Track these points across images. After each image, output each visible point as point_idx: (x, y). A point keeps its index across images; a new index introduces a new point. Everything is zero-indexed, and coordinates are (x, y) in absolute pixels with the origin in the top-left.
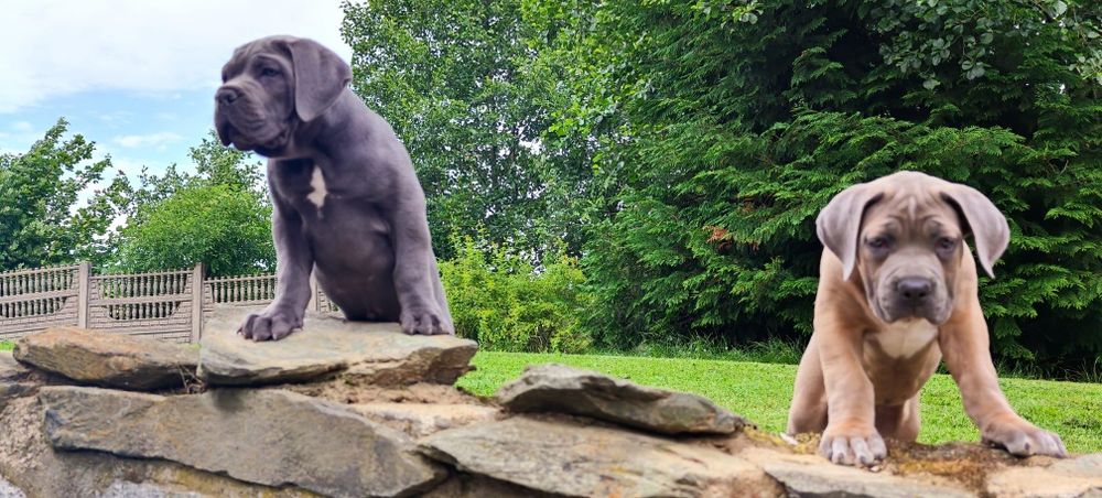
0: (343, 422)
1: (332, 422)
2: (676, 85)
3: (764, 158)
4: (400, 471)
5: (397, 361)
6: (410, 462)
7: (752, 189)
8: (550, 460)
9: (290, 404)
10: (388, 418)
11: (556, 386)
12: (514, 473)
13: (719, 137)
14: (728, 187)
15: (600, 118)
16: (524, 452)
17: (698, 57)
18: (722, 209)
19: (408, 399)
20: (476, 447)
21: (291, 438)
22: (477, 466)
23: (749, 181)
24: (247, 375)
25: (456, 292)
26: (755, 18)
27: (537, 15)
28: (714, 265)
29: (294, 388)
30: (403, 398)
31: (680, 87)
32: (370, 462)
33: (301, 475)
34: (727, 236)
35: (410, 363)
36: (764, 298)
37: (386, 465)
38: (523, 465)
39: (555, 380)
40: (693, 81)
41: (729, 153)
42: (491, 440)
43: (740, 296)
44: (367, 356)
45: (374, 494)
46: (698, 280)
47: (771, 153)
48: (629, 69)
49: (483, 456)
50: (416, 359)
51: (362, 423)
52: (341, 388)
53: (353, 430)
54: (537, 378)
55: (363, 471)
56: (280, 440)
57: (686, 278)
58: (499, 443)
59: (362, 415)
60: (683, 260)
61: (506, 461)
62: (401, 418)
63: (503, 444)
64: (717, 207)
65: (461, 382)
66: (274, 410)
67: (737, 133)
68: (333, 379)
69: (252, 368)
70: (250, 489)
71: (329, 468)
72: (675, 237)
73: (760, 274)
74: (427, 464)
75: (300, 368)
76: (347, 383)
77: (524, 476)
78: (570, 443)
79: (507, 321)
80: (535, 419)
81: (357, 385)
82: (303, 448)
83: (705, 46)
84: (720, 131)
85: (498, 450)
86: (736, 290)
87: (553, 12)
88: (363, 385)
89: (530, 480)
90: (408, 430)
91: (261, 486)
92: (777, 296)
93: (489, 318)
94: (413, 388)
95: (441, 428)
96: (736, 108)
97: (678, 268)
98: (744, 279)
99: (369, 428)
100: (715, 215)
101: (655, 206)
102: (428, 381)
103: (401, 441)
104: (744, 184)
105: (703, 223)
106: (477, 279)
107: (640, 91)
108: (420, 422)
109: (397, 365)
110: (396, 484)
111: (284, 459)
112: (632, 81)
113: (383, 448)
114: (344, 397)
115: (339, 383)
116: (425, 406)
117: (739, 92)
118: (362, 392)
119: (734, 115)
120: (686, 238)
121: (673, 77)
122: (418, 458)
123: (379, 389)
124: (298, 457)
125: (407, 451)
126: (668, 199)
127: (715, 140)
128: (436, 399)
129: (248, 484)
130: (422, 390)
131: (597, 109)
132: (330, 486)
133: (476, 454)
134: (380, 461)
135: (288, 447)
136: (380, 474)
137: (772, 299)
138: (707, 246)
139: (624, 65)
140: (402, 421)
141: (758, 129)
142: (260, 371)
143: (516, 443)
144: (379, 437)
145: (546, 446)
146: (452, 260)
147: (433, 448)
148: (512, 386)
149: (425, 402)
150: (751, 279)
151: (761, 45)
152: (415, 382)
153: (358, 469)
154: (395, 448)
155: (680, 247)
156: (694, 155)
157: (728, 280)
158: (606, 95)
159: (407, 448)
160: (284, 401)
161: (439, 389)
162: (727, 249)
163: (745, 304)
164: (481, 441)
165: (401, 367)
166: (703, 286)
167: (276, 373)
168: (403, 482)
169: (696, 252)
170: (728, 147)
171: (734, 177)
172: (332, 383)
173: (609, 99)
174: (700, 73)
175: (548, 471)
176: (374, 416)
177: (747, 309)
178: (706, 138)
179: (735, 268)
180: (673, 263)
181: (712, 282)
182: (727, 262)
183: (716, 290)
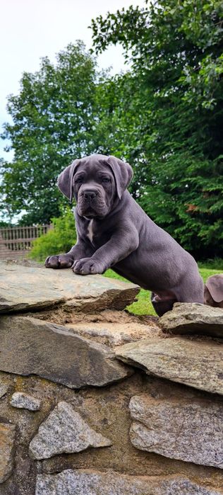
0: (68, 339)
1: (61, 338)
2: (171, 136)
3: (214, 171)
4: (106, 371)
5: (94, 298)
6: (111, 365)
7: (209, 187)
8: (209, 371)
9: (34, 326)
10: (94, 335)
11: (208, 322)
12: (187, 379)
13: (193, 161)
14: (197, 186)
15: (134, 151)
16: (190, 364)
17: (182, 123)
18: (193, 196)
19: (100, 320)
20: (158, 360)
21: (35, 347)
22: (161, 373)
23: (208, 183)
24: (7, 308)
25: (62, 232)
26: (213, 107)
27: (104, 101)
28: (190, 223)
29: (34, 315)
30: (98, 319)
31: (173, 137)
32: (86, 364)
33: (41, 369)
34: (196, 209)
35: (102, 299)
36: (213, 239)
37: (97, 367)
38: (191, 374)
39: (207, 318)
40: (179, 134)
41: (198, 170)
42: (168, 356)
43: (201, 238)
44: (76, 295)
45: (88, 383)
46: (182, 229)
47: (217, 169)
48: (148, 128)
49: (164, 366)
50: (106, 297)
51: (80, 340)
52: (62, 315)
53: (75, 344)
54: (195, 316)
55: (81, 370)
56: (28, 348)
57: (176, 228)
58: (173, 357)
59: (77, 333)
60: (174, 220)
61: (179, 370)
62: (101, 334)
63: (175, 358)
64: (191, 195)
65: (128, 308)
66: (23, 329)
67: (202, 160)
68: (57, 308)
69: (10, 304)
70: (9, 376)
71: (60, 366)
72: (171, 209)
73: (212, 227)
74: (122, 366)
75: (38, 303)
76: (65, 311)
77: (193, 381)
78: (219, 359)
80: (189, 339)
81: (71, 312)
82: (42, 354)
83: (187, 118)
84: (194, 158)
85: (173, 362)
86: (200, 234)
87: (112, 99)
88: (74, 313)
89: (198, 384)
90: (107, 343)
91: (16, 375)
92: (219, 238)
94: (103, 313)
95: (126, 341)
96: (201, 148)
97: (172, 223)
98: (204, 229)
99: (85, 343)
100: (189, 198)
101: (160, 194)
102: (110, 309)
103: (105, 351)
104: (205, 184)
105: (183, 202)
107: (153, 138)
108: (113, 337)
109: (94, 300)
110: (103, 379)
111: (30, 360)
112: (150, 133)
113: (94, 356)
114: (64, 320)
115: (60, 311)
116: (111, 324)
117: (202, 140)
118: (74, 317)
119: (199, 151)
120: (176, 209)
121: (170, 132)
122: (115, 362)
123: (84, 315)
124: (39, 359)
125: (109, 358)
126: (166, 190)
127: (192, 163)
128: (117, 320)
129: (8, 373)
130: (109, 315)
131: (132, 147)
132: (60, 377)
133: (159, 365)
134: (93, 364)
135: (32, 352)
136: (92, 372)
137: (217, 239)
138: (186, 213)
139: (146, 126)
140: (102, 337)
141: (211, 158)
142: (15, 306)
143: (184, 358)
144: (92, 349)
145: (204, 361)
146: (60, 218)
147: (129, 359)
148: (175, 319)
149: (110, 322)
150: (207, 229)
151: (214, 117)
152: (103, 310)
153: (78, 368)
154: (103, 356)
155: (173, 214)
156: (181, 170)
157: (196, 229)
158: (137, 140)
159: (109, 356)
160: (30, 324)
161: (118, 314)
162: (194, 215)
163: (204, 241)
164: (162, 356)
165: (97, 301)
166: (183, 232)
167: (24, 307)
168: (108, 378)
169: (181, 216)
170: (197, 166)
171: (201, 181)
172: (56, 311)
173: (139, 142)
174: (183, 131)
175: (209, 378)
176: (85, 334)
177: (205, 244)
178: (187, 162)
179: (200, 224)
180: (170, 222)
181: (188, 230)
182: (196, 221)
183: (190, 234)
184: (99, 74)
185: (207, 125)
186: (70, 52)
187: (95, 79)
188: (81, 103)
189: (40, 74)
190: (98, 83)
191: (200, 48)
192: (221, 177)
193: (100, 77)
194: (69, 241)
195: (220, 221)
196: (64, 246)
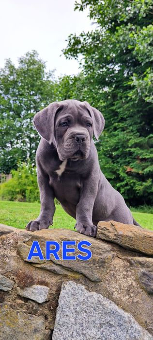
3: (146, 145)
7: (144, 155)
13: (132, 137)
14: (135, 154)
23: (143, 153)
25: (20, 181)
28: (128, 180)
34: (133, 170)
36: (145, 192)
41: (136, 143)
43: (136, 191)
46: (122, 184)
47: (148, 144)
57: (118, 183)
60: (115, 176)
67: (138, 137)
72: (113, 169)
73: (144, 184)
79: (37, 191)
84: (132, 135)
92: (149, 191)
93: (30, 190)
98: (138, 185)
106: (27, 177)
120: (118, 170)
137: (147, 192)
141: (144, 136)
150: (141, 185)
155: (115, 173)
157: (132, 184)
162: (129, 174)
163: (138, 193)
166: (123, 186)
169: (121, 174)
170: (136, 141)
171: (138, 151)
177: (138, 195)
178: (128, 137)
179: (135, 181)
180: (113, 178)
181: (127, 185)
182: (133, 179)
183: (128, 188)
184: (47, 74)
185: (141, 114)
186: (28, 57)
187: (44, 77)
188: (34, 92)
189: (4, 70)
190: (46, 80)
191: (140, 62)
192: (152, 149)
193: (47, 75)
194: (25, 187)
195: (150, 180)
196: (21, 190)
